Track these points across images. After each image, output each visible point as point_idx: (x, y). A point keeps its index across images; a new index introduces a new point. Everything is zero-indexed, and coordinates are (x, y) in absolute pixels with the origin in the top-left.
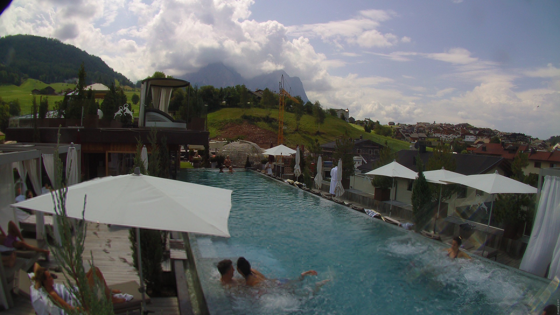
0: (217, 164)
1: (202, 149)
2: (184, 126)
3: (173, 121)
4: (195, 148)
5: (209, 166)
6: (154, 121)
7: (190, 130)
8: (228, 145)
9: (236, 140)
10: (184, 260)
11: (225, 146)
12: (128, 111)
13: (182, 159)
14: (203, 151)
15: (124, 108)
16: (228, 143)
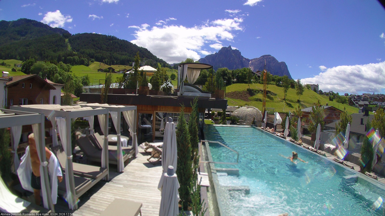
0: (230, 122)
1: (221, 111)
2: (210, 95)
3: (202, 92)
4: (216, 111)
5: (225, 123)
6: (188, 92)
7: (213, 99)
8: (239, 109)
9: (244, 105)
10: (207, 187)
11: (237, 110)
12: (170, 85)
13: (206, 118)
14: (221, 113)
15: (167, 82)
16: (239, 108)
